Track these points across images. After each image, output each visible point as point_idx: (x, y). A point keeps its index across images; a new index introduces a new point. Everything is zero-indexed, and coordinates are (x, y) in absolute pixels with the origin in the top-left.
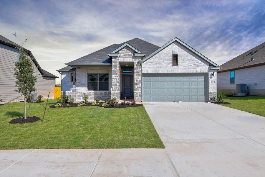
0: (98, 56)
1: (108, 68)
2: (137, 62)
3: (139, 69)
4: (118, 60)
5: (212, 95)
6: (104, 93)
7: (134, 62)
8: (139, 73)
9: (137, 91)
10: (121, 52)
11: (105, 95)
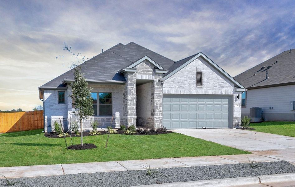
0: (102, 70)
1: (111, 86)
2: (157, 80)
3: (160, 89)
4: (136, 76)
5: (236, 121)
6: (107, 119)
7: (154, 80)
8: (159, 93)
9: (158, 115)
10: (138, 66)
11: (107, 121)
